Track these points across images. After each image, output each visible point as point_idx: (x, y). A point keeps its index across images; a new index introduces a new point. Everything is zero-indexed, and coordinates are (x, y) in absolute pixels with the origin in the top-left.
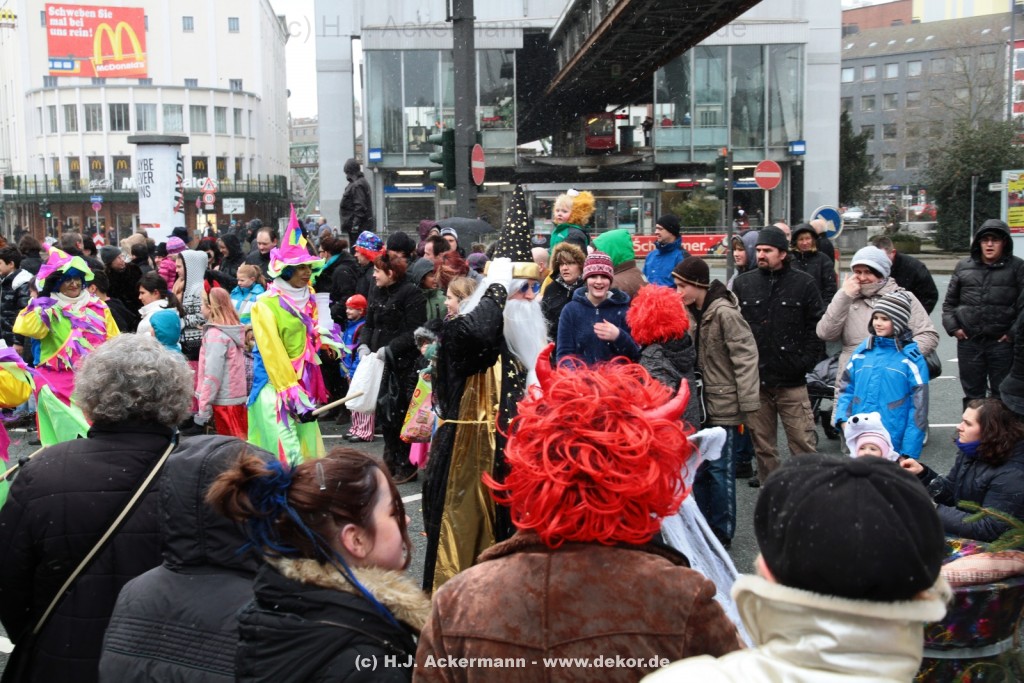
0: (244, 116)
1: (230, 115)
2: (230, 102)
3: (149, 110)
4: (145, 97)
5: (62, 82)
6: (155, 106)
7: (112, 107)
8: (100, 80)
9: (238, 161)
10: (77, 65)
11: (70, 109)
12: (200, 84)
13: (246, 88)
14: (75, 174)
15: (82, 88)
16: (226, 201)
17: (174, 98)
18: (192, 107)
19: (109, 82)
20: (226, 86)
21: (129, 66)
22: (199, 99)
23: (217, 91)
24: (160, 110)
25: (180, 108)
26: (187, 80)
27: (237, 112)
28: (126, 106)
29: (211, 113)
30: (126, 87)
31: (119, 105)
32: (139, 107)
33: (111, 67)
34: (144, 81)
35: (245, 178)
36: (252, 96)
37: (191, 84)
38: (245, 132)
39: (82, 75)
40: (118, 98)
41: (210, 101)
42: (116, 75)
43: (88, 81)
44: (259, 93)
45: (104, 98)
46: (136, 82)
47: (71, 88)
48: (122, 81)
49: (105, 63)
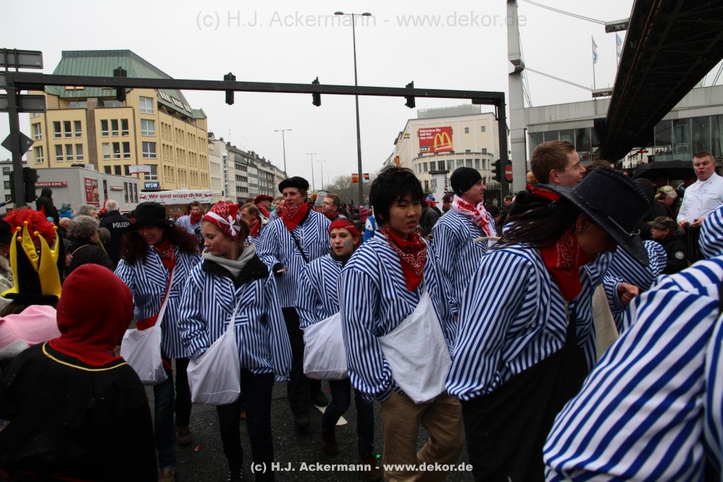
0: (487, 162)
1: (481, 162)
2: (481, 157)
4: (451, 157)
5: (424, 155)
6: (453, 161)
7: (439, 162)
8: (436, 153)
10: (429, 149)
11: (425, 164)
12: (471, 152)
13: (488, 152)
14: (427, 187)
15: (429, 156)
17: (460, 157)
18: (467, 160)
19: (440, 153)
20: (481, 151)
21: (446, 147)
22: (469, 157)
23: (476, 153)
25: (463, 160)
26: (467, 151)
27: (484, 160)
28: (444, 161)
29: (474, 162)
30: (443, 155)
31: (442, 162)
33: (440, 148)
34: (452, 152)
36: (489, 154)
37: (468, 152)
38: (487, 168)
39: (430, 152)
40: (441, 159)
41: (473, 157)
42: (442, 151)
43: (433, 154)
44: (492, 152)
45: (436, 159)
46: (449, 153)
47: (426, 157)
48: (443, 153)
49: (438, 147)
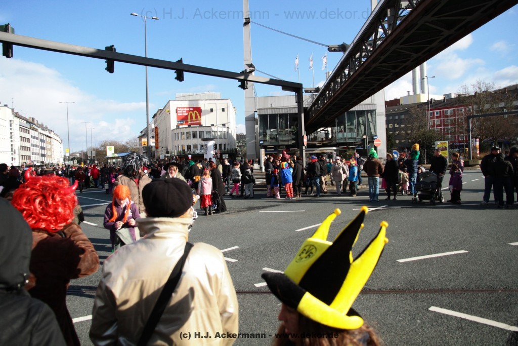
0: (226, 133)
1: (223, 133)
2: (223, 130)
3: (202, 133)
4: (201, 129)
5: (181, 126)
7: (193, 132)
8: (190, 126)
9: (225, 145)
11: (182, 133)
13: (227, 126)
14: (183, 150)
15: (186, 128)
16: (223, 155)
17: (208, 129)
18: (213, 131)
19: (192, 126)
21: (197, 122)
23: (219, 127)
24: (205, 133)
26: (211, 125)
29: (218, 133)
31: (195, 132)
32: (200, 132)
33: (193, 122)
34: (201, 126)
35: (226, 149)
37: (213, 126)
38: (226, 138)
40: (195, 130)
41: (217, 130)
42: (194, 124)
45: (191, 130)
46: (198, 126)
47: (183, 128)
48: (195, 126)
49: (191, 121)
